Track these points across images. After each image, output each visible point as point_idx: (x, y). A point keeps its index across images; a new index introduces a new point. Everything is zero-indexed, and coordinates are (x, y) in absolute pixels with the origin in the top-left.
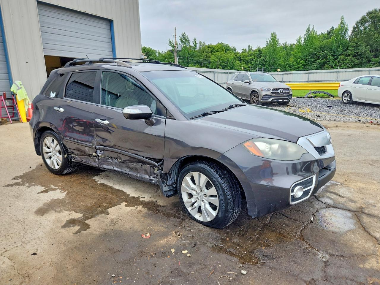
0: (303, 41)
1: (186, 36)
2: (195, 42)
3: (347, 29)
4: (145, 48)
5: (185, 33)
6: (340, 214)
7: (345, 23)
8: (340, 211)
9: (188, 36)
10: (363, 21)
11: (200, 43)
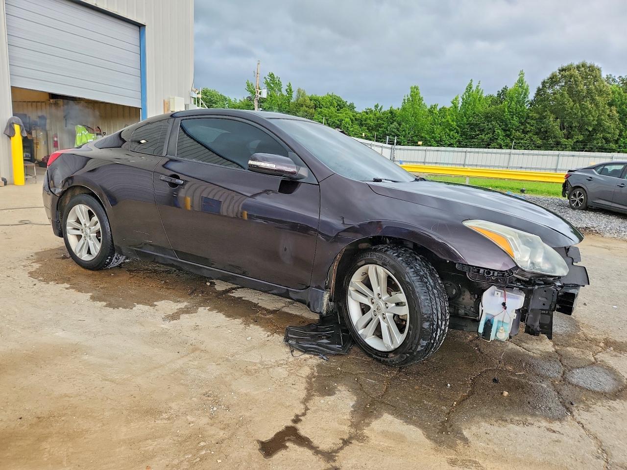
0: (461, 103)
2: (290, 89)
4: (208, 91)
5: (273, 74)
7: (525, 82)
9: (278, 78)
10: (553, 80)
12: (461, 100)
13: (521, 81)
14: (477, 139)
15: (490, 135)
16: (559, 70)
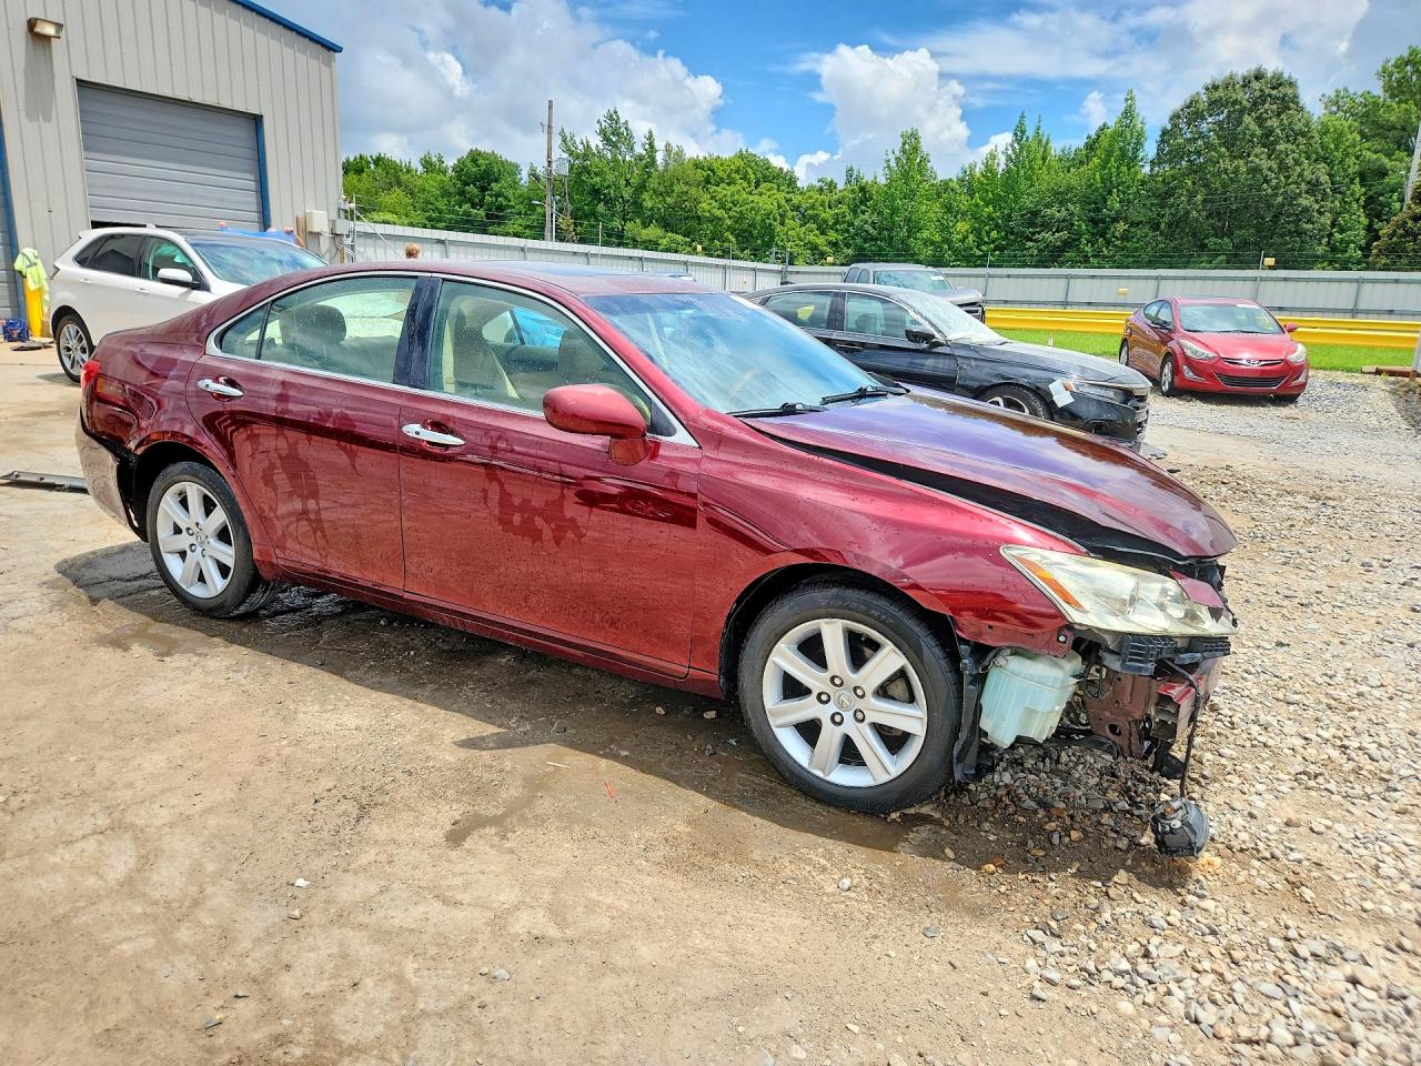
0: (1003, 166)
1: (622, 121)
2: (651, 145)
3: (1140, 135)
4: (479, 154)
5: (616, 112)
7: (1138, 115)
9: (627, 122)
10: (1193, 113)
11: (668, 148)
12: (1003, 159)
13: (1128, 113)
14: (1036, 241)
15: (1064, 234)
16: (1207, 89)
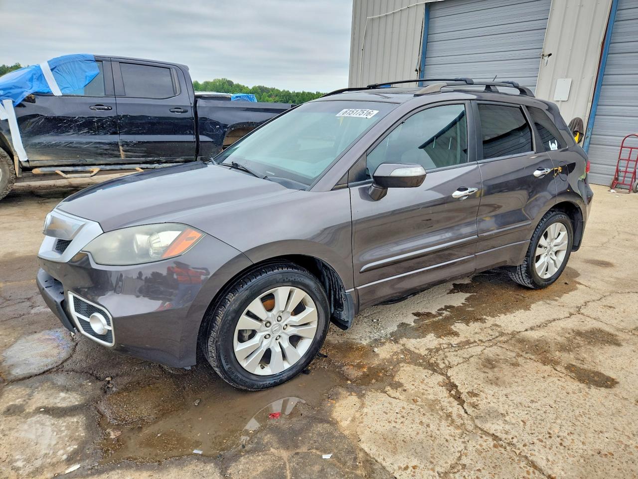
6: (33, 364)
8: (34, 369)
